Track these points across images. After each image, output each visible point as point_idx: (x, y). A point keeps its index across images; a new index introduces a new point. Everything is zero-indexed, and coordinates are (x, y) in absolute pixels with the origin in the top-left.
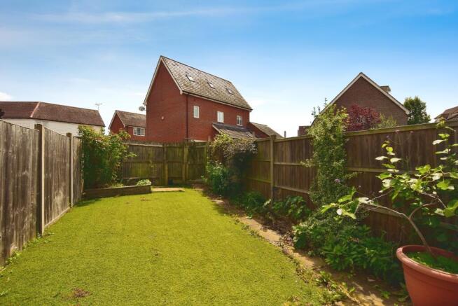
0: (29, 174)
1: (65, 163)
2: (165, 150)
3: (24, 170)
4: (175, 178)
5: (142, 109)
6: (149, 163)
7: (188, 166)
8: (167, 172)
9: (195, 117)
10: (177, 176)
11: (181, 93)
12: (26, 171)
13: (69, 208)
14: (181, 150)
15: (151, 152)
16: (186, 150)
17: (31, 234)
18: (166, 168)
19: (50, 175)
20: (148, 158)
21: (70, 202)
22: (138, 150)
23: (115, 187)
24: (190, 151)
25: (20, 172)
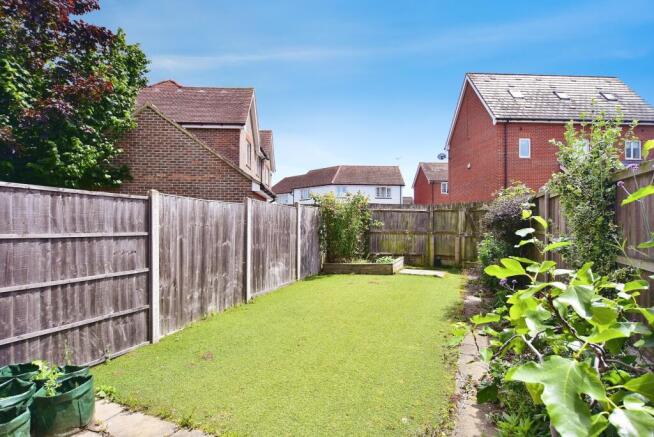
0: (232, 244)
1: (288, 234)
2: (432, 215)
3: (225, 240)
4: (445, 257)
5: (442, 157)
6: (404, 233)
7: (463, 240)
8: (432, 247)
9: (521, 156)
10: (448, 254)
11: (495, 122)
12: (228, 241)
13: (294, 280)
14: (454, 215)
15: (411, 220)
16: (462, 215)
17: (235, 299)
18: (432, 241)
19: (263, 246)
20: (406, 227)
21: (296, 274)
22: (392, 216)
23: (353, 263)
24: (467, 217)
25: (220, 242)
